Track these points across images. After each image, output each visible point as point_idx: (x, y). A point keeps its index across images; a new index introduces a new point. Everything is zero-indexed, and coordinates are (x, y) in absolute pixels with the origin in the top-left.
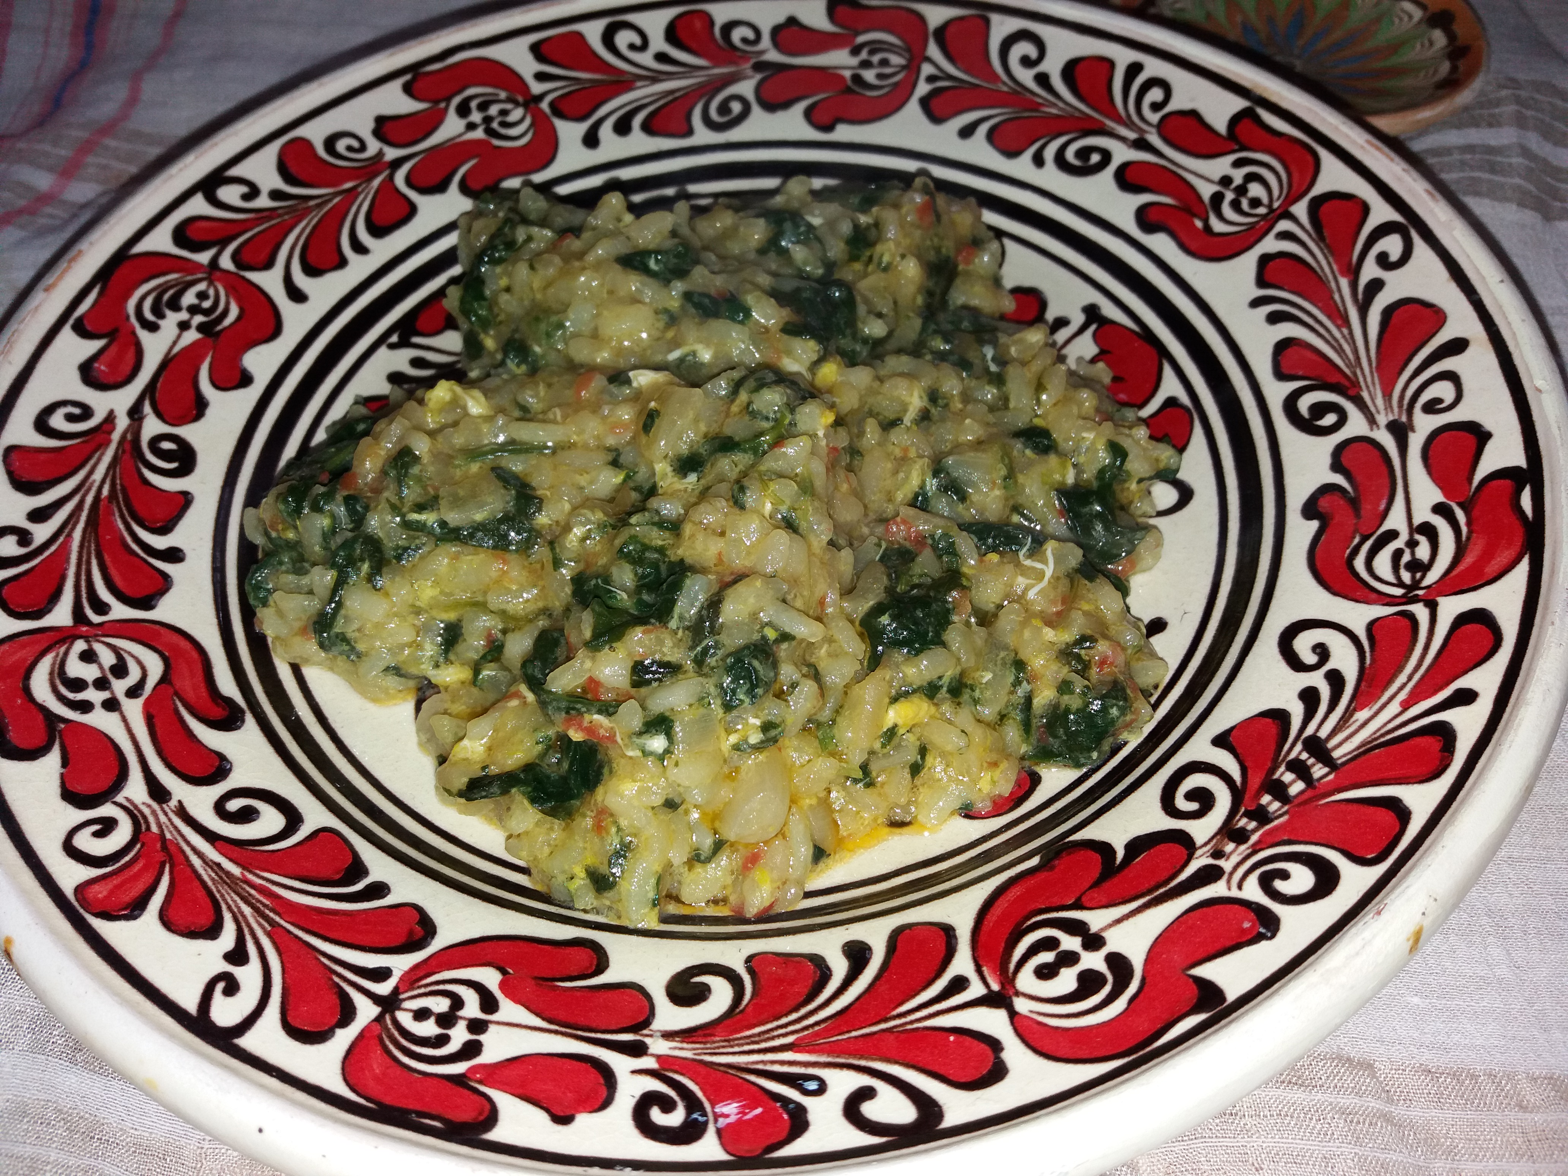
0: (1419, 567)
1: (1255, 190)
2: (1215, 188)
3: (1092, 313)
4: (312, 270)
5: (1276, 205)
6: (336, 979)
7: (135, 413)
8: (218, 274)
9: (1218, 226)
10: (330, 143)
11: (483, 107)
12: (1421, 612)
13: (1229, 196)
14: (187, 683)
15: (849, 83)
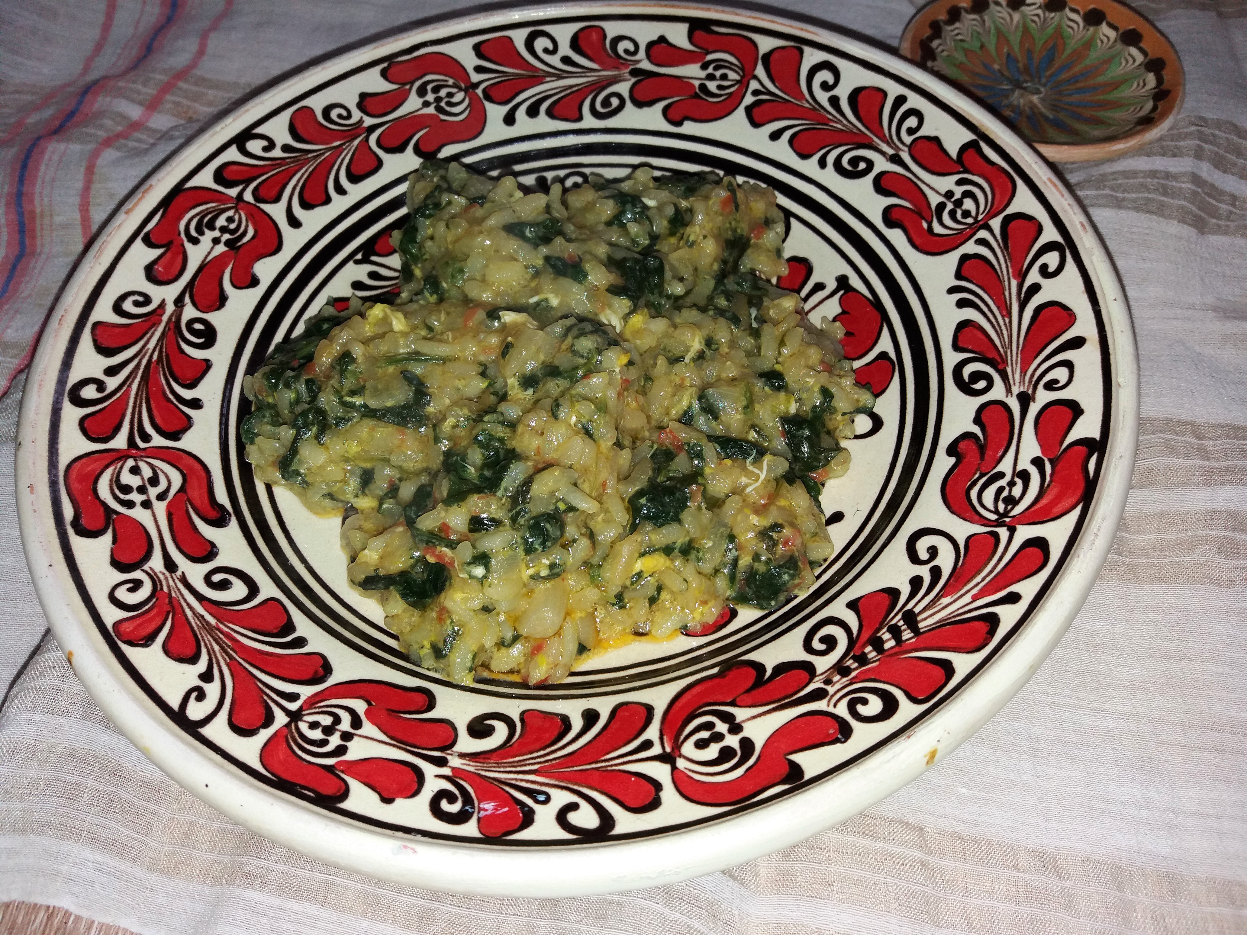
0: (1011, 501)
1: (968, 204)
2: (942, 199)
3: (842, 281)
4: (306, 205)
5: (980, 217)
6: (265, 698)
7: (179, 302)
8: (242, 204)
9: (938, 229)
10: (327, 111)
11: (436, 90)
12: (1003, 533)
13: (950, 206)
14: (197, 493)
15: (697, 90)
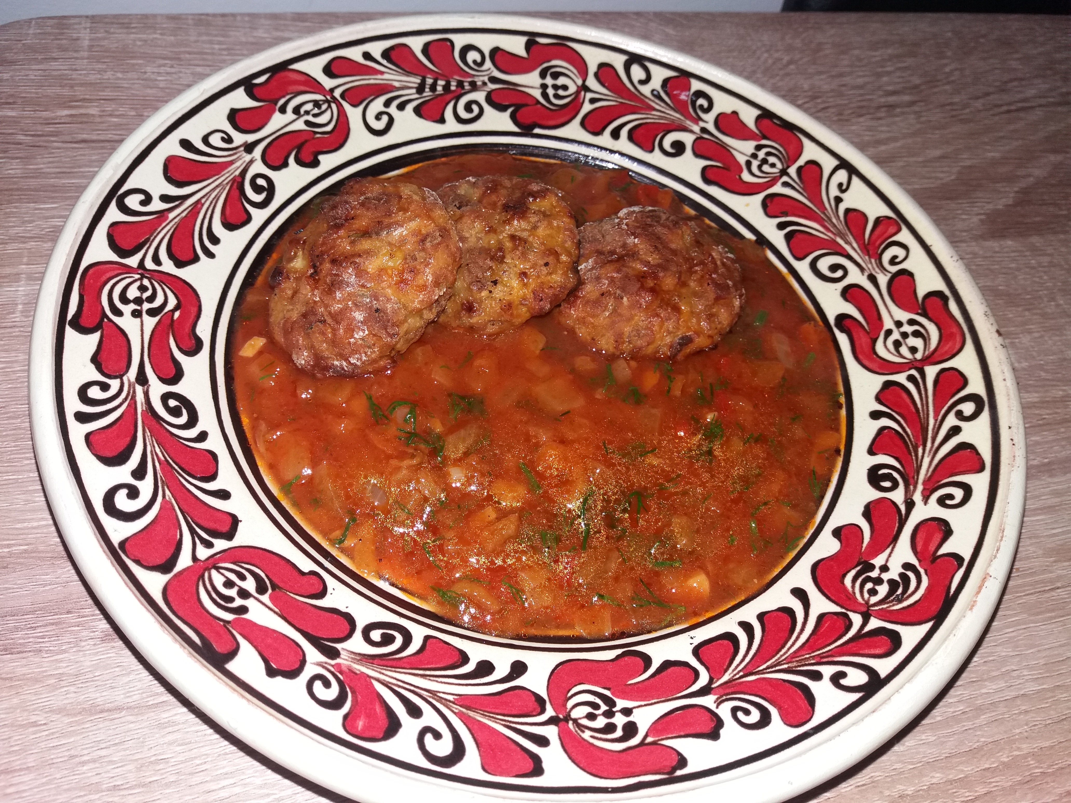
1: (133, 293)
5: (137, 276)
7: (910, 505)
13: (146, 306)
14: (864, 340)
15: (270, 591)
